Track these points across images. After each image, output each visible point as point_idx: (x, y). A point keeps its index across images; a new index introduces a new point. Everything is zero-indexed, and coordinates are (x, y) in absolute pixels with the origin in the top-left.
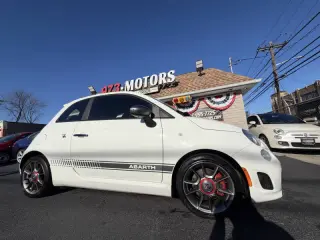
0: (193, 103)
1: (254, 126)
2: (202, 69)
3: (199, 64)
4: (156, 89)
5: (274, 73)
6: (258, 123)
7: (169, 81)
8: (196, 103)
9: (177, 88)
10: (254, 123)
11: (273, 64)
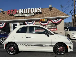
0: (47, 21)
1: (67, 31)
2: (51, 8)
3: (50, 6)
4: (33, 14)
5: (74, 9)
6: (68, 30)
7: (39, 12)
8: (48, 21)
9: (41, 15)
10: (66, 30)
11: (74, 5)
